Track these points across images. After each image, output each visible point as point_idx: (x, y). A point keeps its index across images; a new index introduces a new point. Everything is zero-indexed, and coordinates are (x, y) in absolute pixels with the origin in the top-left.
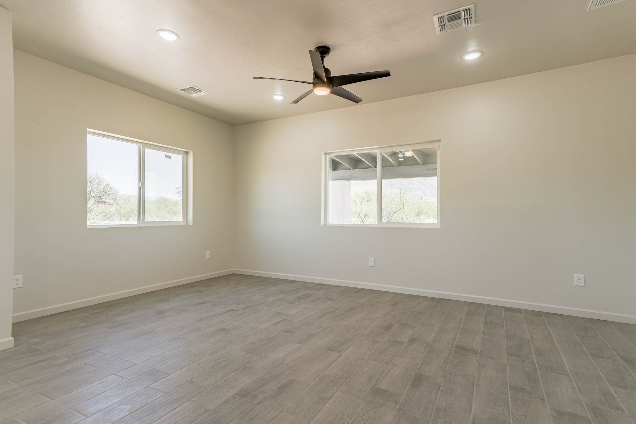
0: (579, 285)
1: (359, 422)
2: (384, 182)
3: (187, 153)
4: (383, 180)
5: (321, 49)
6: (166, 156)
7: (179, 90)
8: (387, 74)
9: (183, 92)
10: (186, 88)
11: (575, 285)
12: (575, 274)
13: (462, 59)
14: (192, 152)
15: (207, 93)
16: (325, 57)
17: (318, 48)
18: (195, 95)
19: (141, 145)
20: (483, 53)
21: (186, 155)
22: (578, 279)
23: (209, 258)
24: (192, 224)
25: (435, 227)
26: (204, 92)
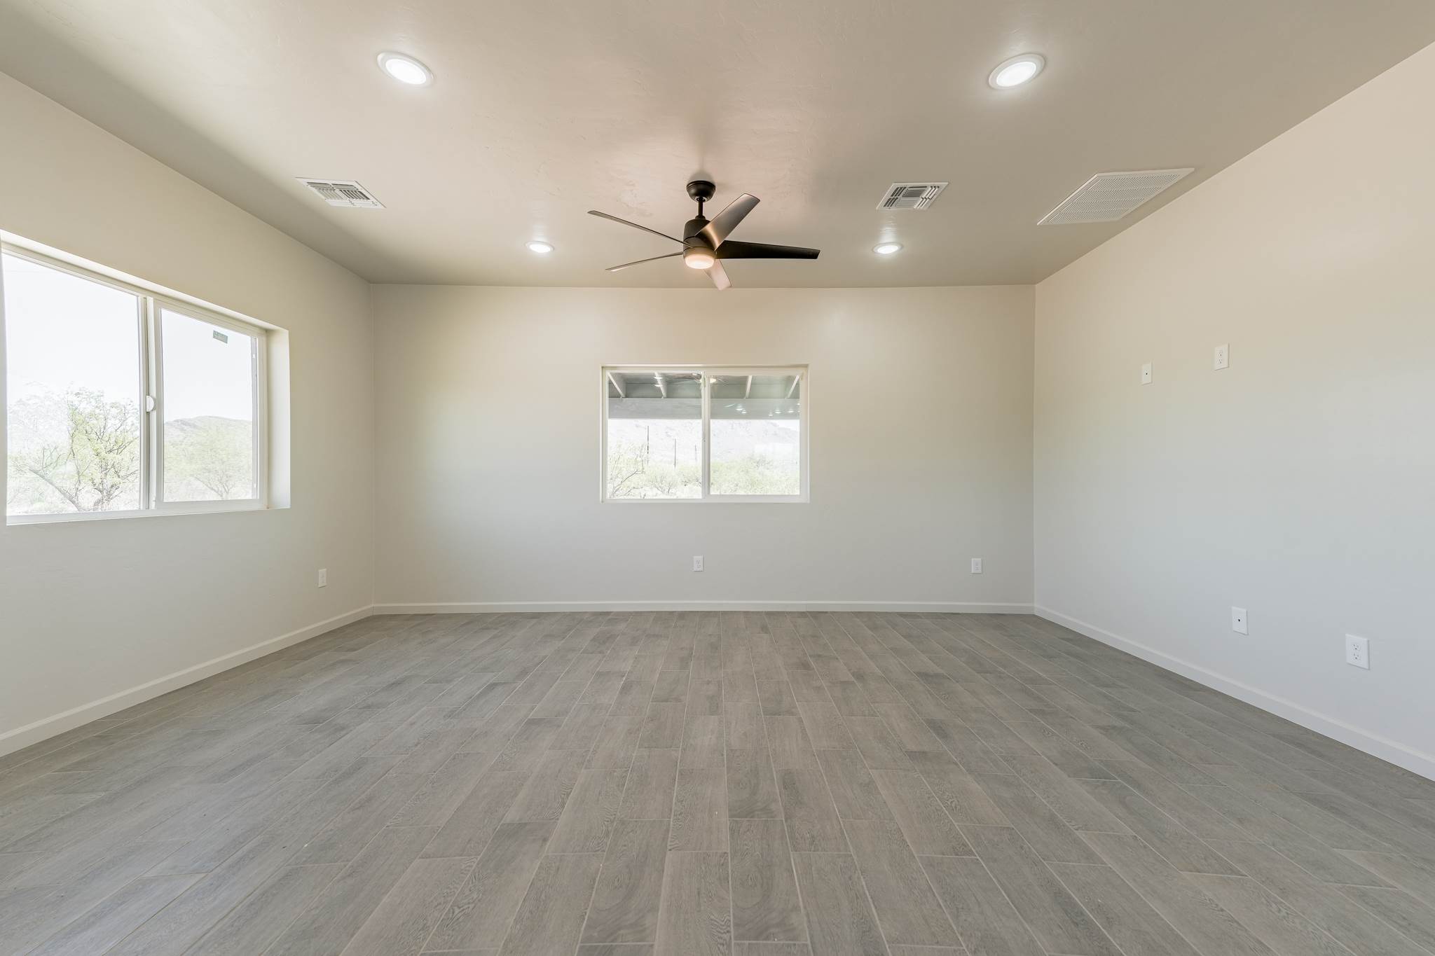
0: (977, 572)
1: (462, 909)
2: (716, 424)
3: (268, 332)
4: (712, 421)
5: (701, 187)
6: (216, 335)
7: (304, 182)
8: (813, 255)
9: (314, 190)
10: (330, 182)
11: (973, 572)
12: (973, 559)
13: (873, 252)
14: (288, 331)
15: (380, 206)
16: (704, 201)
17: (696, 183)
18: (340, 203)
19: (149, 298)
20: (902, 247)
21: (264, 339)
22: (975, 565)
23: (325, 584)
24: (289, 507)
25: (797, 501)
26: (375, 201)
